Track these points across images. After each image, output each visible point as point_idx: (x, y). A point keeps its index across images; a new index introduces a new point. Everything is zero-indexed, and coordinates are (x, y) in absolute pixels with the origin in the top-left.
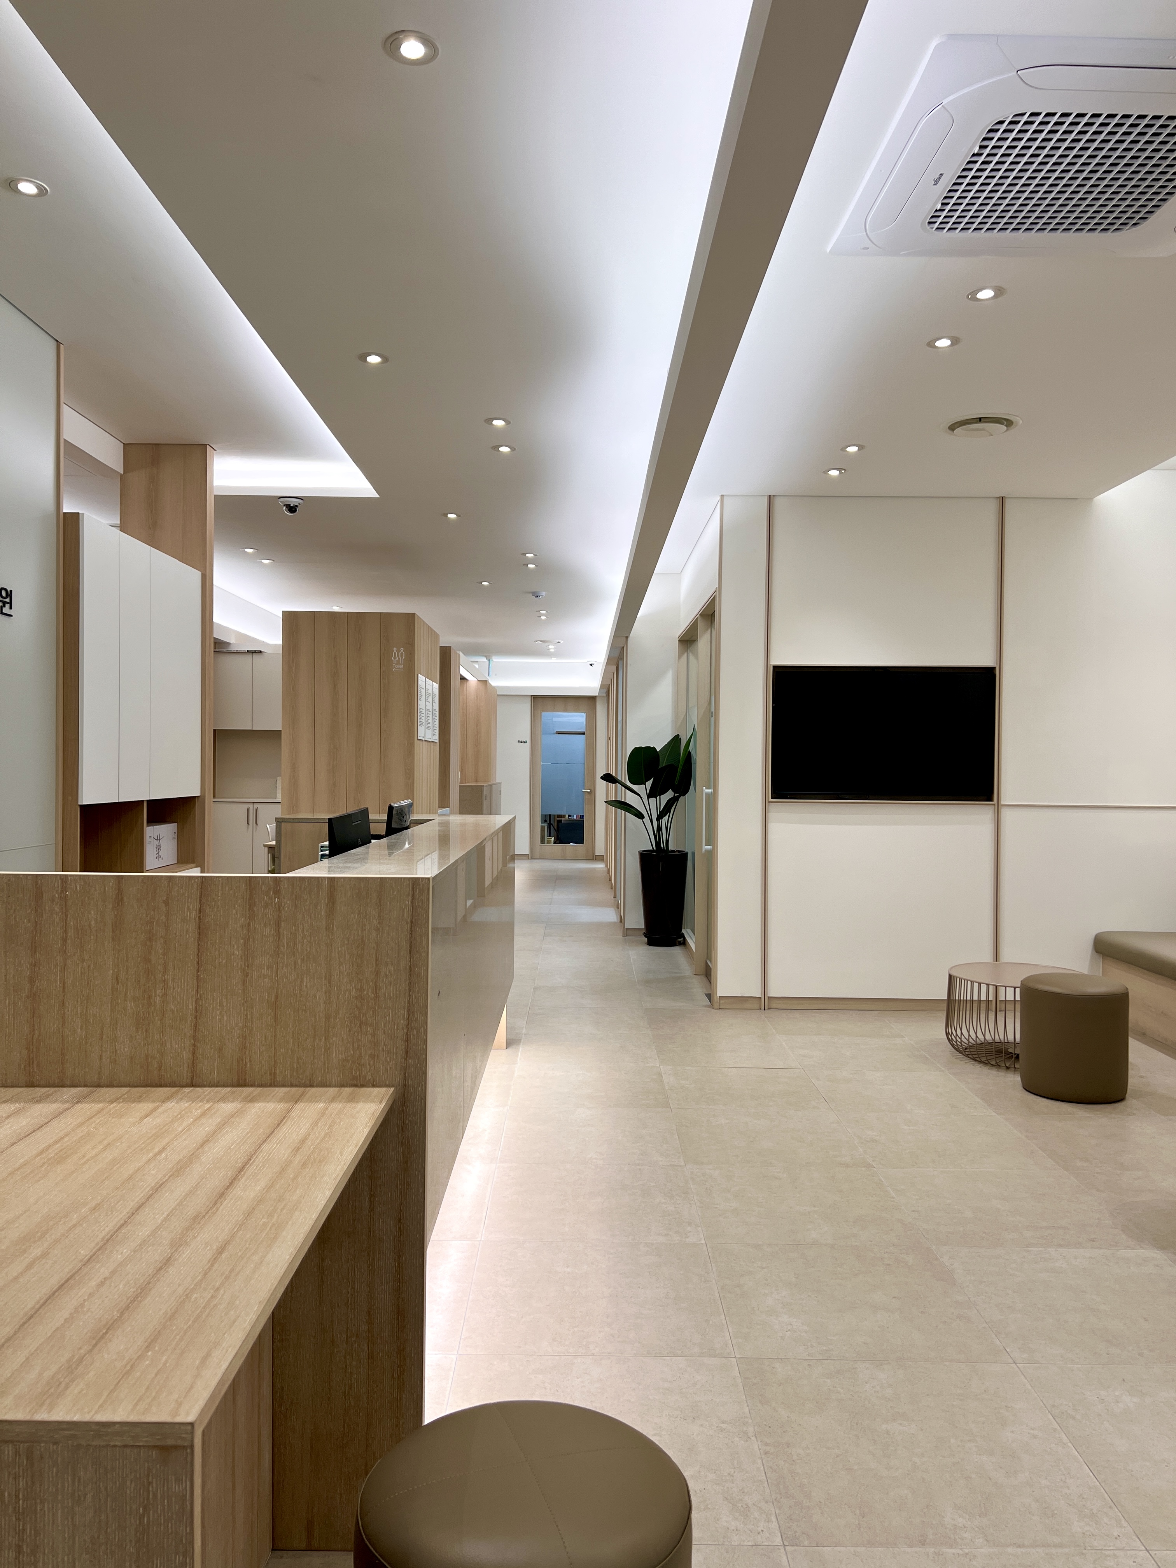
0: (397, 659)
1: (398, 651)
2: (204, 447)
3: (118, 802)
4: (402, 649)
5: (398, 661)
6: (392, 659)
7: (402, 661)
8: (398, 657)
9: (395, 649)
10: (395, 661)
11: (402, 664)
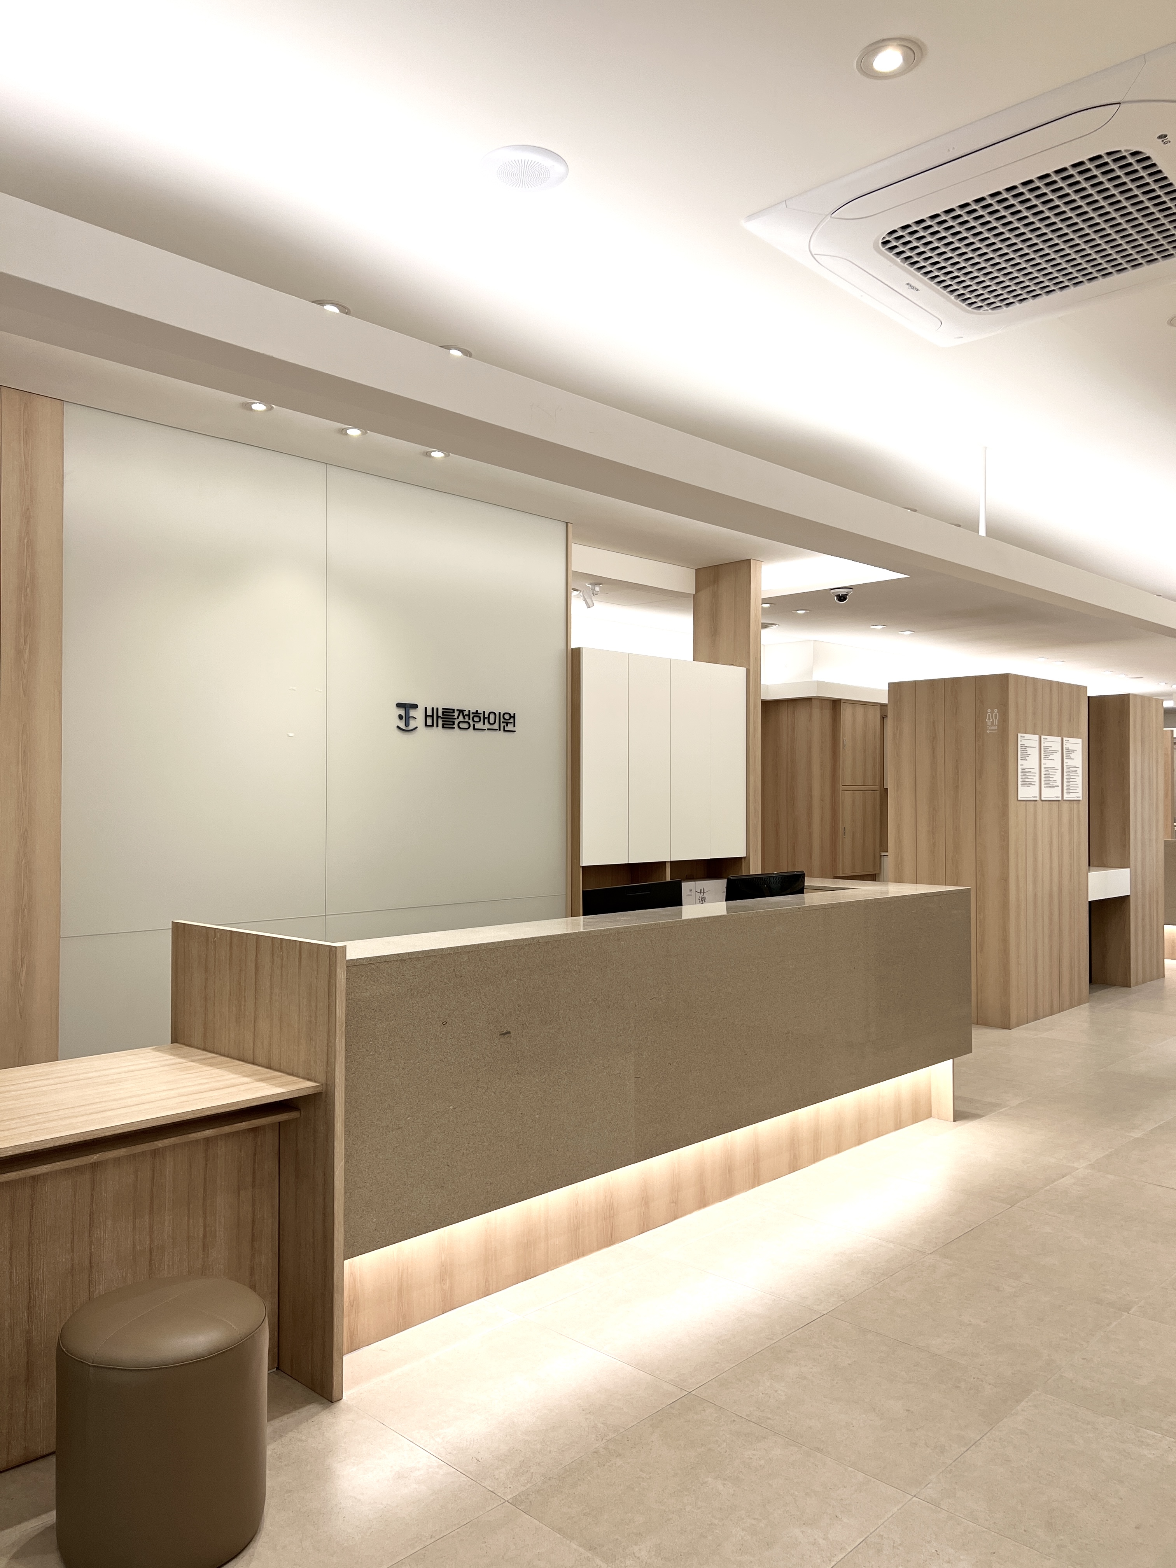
0: (992, 720)
1: (992, 712)
2: (748, 562)
3: (628, 864)
4: (996, 710)
5: (992, 722)
6: (987, 721)
7: (996, 722)
8: (992, 719)
9: (989, 711)
10: (989, 722)
11: (996, 725)
